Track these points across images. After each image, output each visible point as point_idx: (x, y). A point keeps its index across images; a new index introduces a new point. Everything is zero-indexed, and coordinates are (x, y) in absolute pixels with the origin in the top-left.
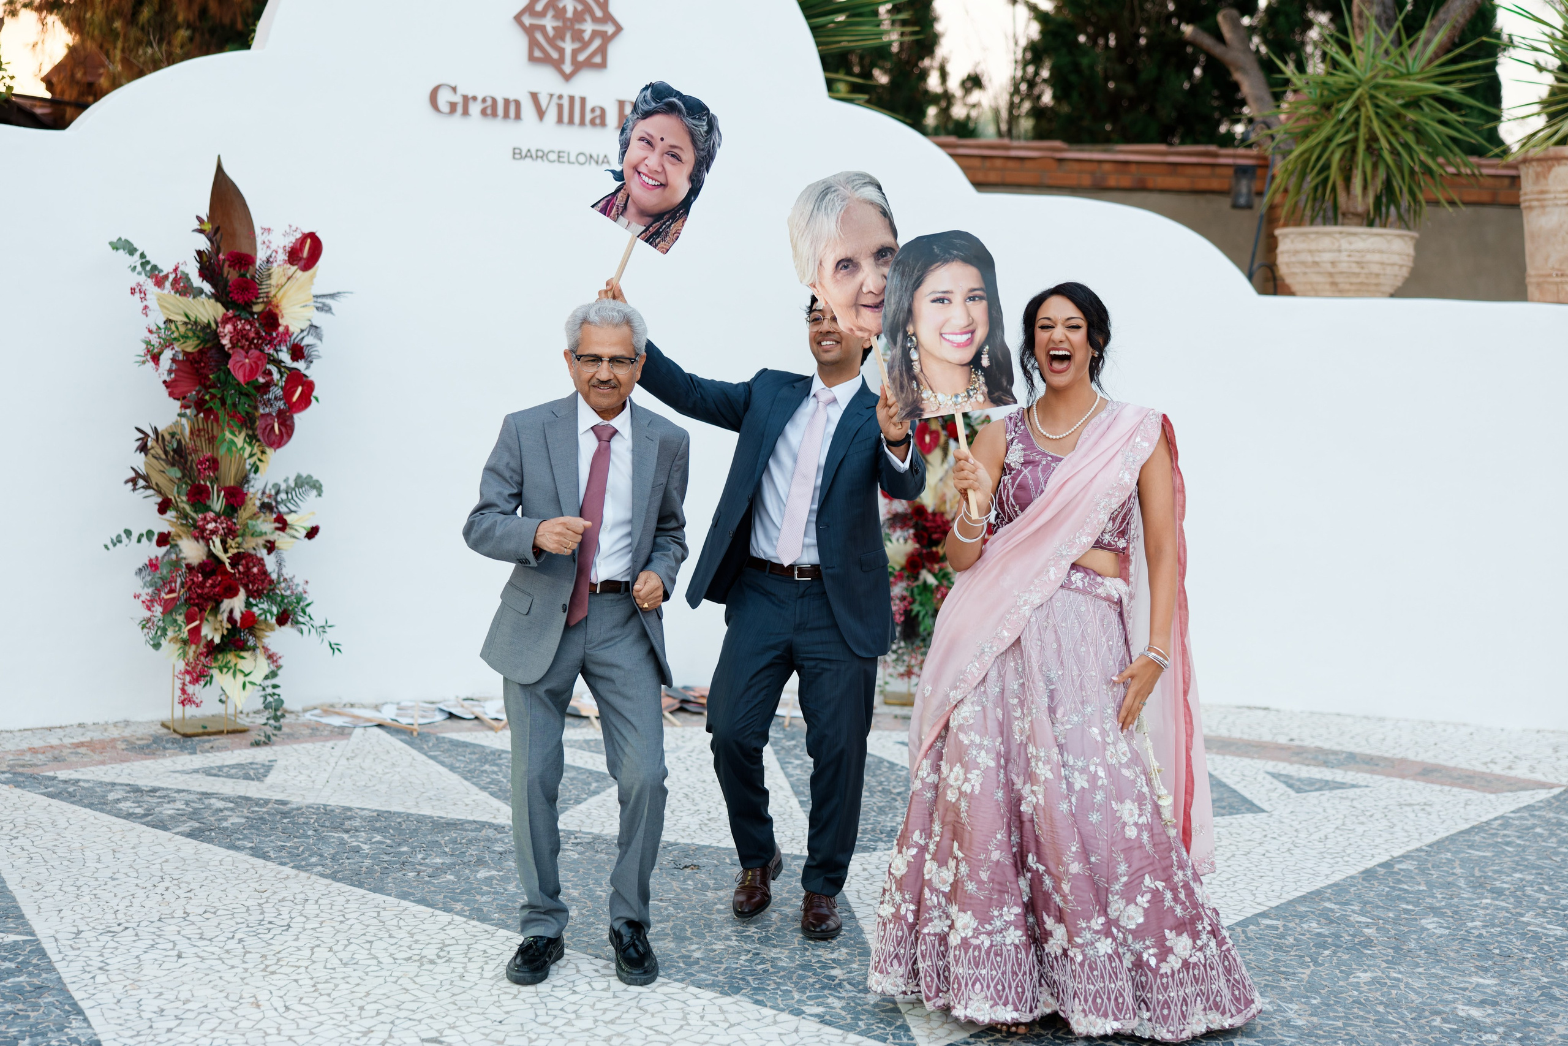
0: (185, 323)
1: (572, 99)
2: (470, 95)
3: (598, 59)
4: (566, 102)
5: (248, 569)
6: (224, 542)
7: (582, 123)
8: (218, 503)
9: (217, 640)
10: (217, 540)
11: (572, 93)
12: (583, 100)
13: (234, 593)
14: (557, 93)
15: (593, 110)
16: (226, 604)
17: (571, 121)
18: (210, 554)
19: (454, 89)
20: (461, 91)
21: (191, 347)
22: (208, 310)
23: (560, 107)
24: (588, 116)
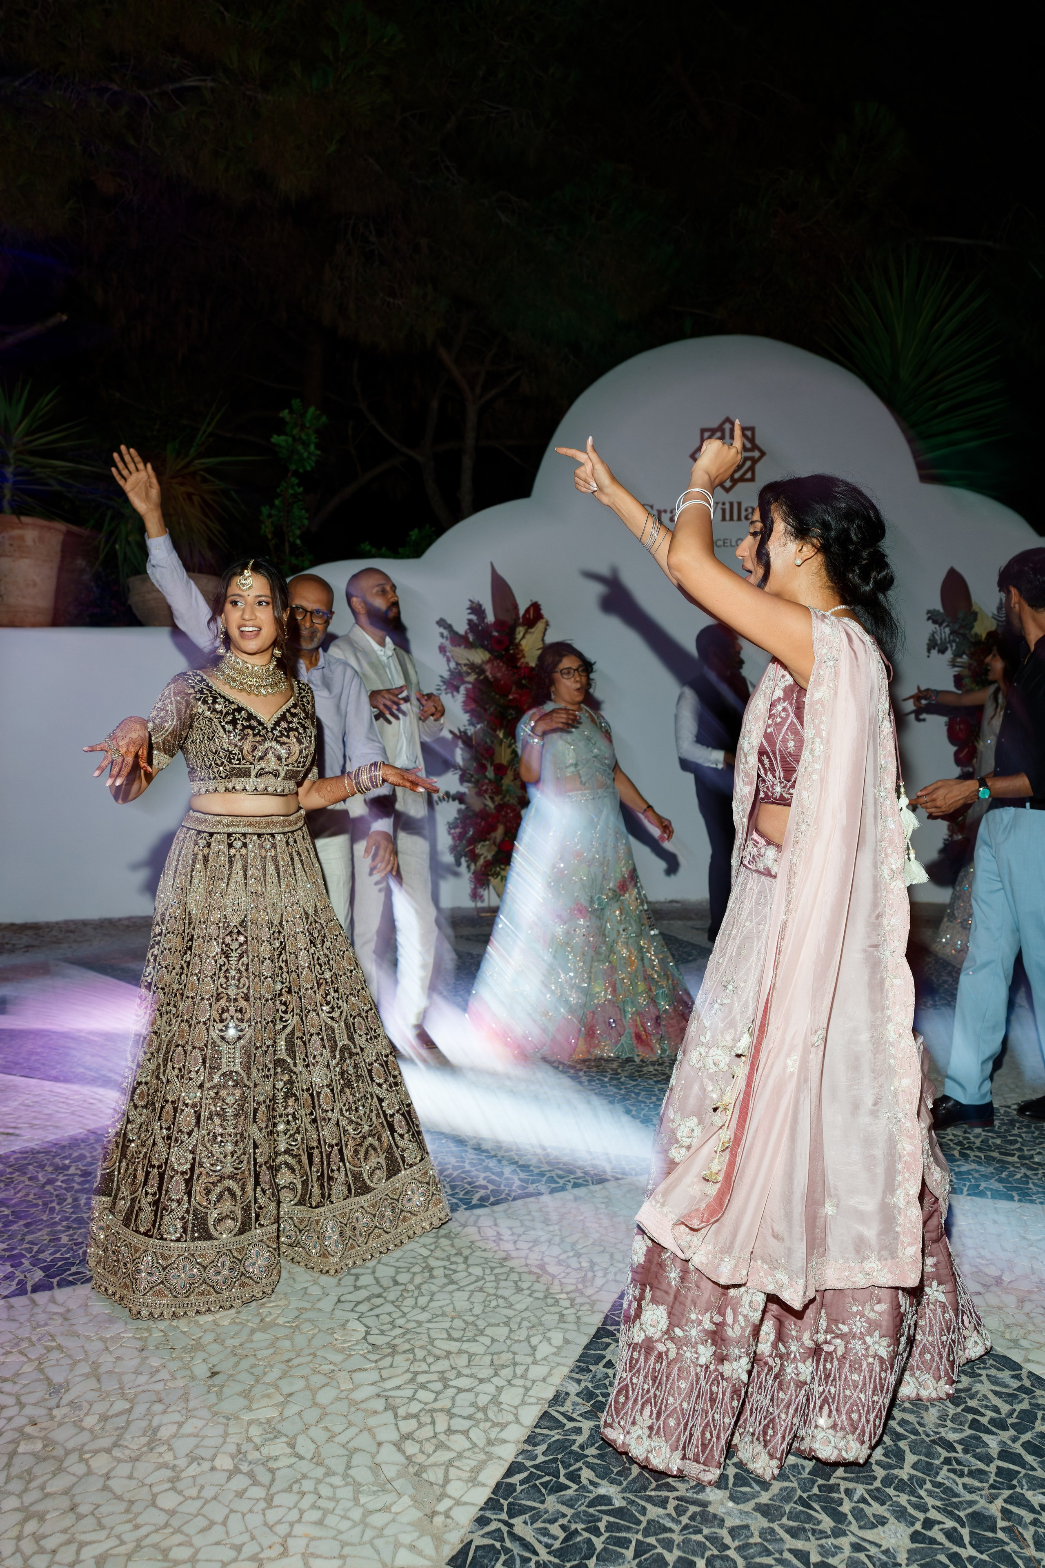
0: (465, 665)
1: (731, 504)
2: (662, 509)
3: (749, 475)
4: (727, 506)
5: (507, 813)
6: (492, 798)
7: (739, 519)
8: (490, 773)
9: (489, 857)
10: (487, 796)
11: (732, 500)
12: (739, 504)
13: (494, 829)
14: (721, 501)
15: (746, 510)
16: (493, 835)
17: (731, 519)
18: (486, 805)
19: (652, 507)
20: (655, 507)
21: (471, 678)
22: (479, 656)
23: (724, 510)
24: (743, 514)
